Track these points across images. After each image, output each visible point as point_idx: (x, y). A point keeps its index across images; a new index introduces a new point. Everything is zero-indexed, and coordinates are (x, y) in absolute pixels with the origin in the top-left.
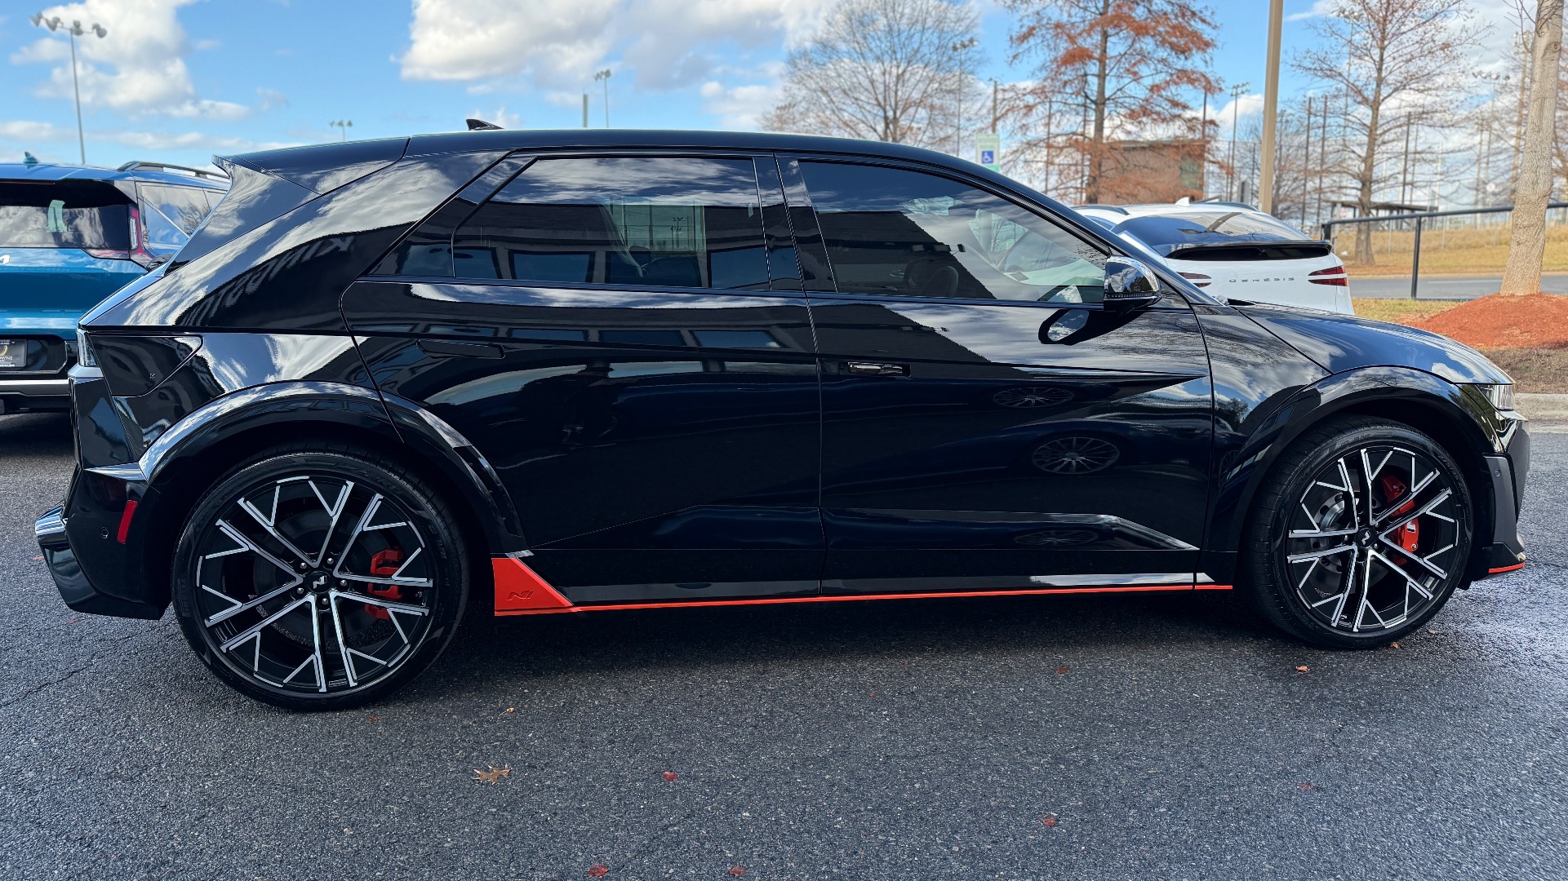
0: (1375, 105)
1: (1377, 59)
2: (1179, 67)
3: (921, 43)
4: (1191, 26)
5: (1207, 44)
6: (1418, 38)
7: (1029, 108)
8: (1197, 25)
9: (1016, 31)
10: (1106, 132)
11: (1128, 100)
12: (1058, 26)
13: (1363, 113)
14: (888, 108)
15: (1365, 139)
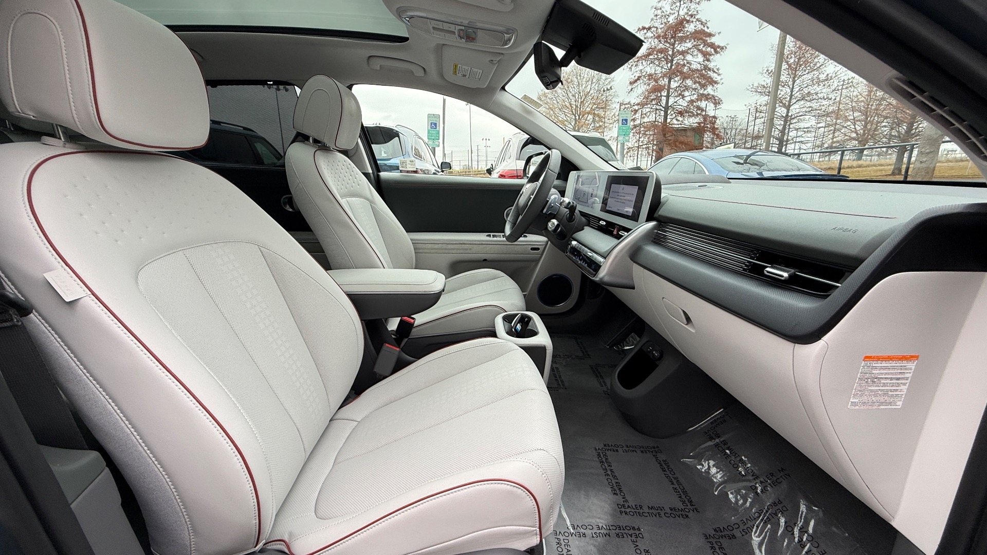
0: (788, 108)
1: (791, 87)
2: (701, 92)
3: (591, 89)
4: (708, 74)
5: (716, 82)
6: (810, 78)
7: (636, 111)
8: (711, 73)
9: (633, 78)
10: (669, 120)
11: (678, 107)
12: (650, 75)
13: (783, 111)
14: (577, 115)
15: (783, 123)
